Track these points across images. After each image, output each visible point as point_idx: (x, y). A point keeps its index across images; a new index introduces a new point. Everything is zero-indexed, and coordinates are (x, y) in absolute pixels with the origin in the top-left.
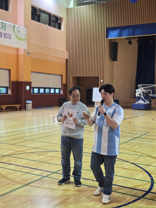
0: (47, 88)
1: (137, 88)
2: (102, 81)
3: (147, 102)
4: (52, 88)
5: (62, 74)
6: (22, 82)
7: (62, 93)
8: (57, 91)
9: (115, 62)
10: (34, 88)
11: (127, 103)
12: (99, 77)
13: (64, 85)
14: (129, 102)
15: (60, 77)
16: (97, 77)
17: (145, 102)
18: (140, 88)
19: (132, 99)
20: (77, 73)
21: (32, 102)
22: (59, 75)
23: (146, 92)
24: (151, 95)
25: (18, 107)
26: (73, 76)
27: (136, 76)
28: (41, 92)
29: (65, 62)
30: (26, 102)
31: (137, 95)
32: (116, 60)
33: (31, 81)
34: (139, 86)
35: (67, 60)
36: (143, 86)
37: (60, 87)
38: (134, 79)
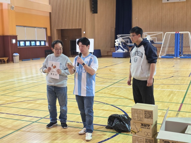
0: (33, 41)
1: (116, 38)
2: (84, 32)
3: (126, 51)
4: (38, 41)
5: (46, 27)
6: (8, 36)
7: (47, 45)
8: (43, 43)
9: (96, 14)
10: (19, 41)
11: (108, 52)
12: (81, 29)
13: (49, 37)
14: (110, 51)
15: (45, 30)
16: (80, 29)
17: (124, 50)
18: (119, 38)
19: (112, 48)
20: (61, 26)
21: (19, 55)
22: (44, 28)
23: (124, 42)
24: (129, 44)
25: (6, 60)
26: (57, 29)
27: (115, 27)
28: (27, 45)
29: (48, 15)
30: (13, 55)
31: (117, 44)
32: (96, 13)
33: (17, 35)
34: (118, 36)
35: (50, 13)
36: (121, 37)
37: (45, 39)
38: (113, 30)
